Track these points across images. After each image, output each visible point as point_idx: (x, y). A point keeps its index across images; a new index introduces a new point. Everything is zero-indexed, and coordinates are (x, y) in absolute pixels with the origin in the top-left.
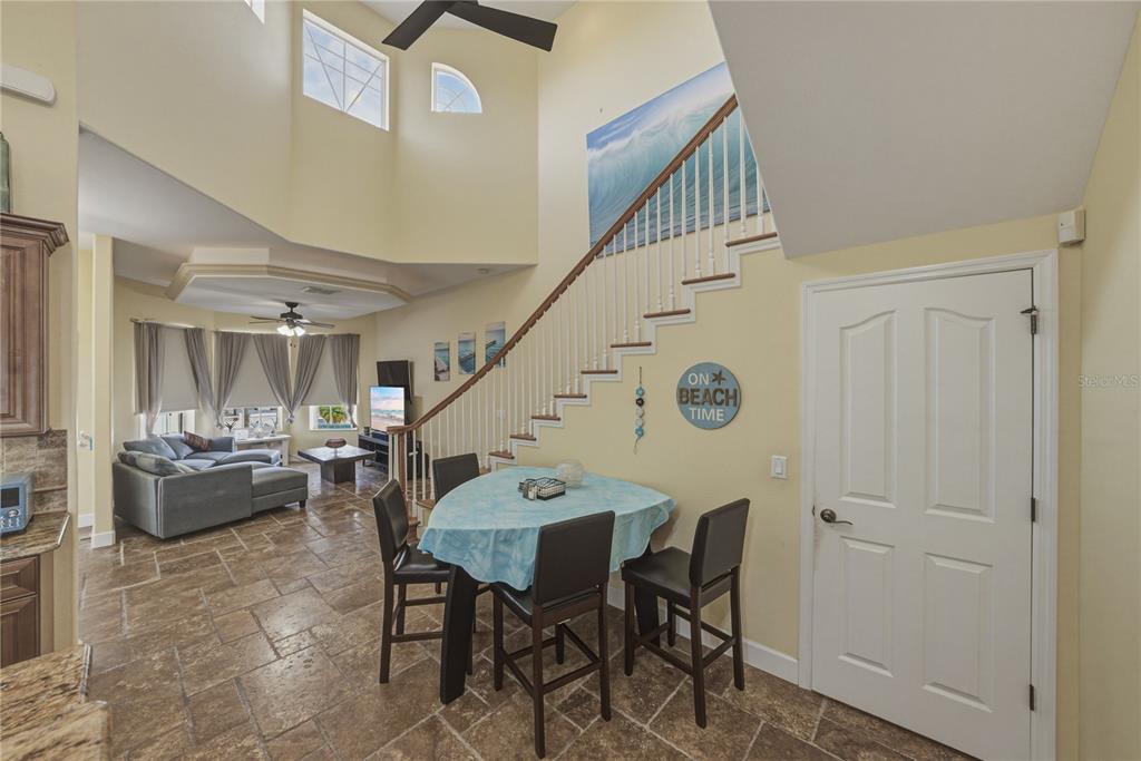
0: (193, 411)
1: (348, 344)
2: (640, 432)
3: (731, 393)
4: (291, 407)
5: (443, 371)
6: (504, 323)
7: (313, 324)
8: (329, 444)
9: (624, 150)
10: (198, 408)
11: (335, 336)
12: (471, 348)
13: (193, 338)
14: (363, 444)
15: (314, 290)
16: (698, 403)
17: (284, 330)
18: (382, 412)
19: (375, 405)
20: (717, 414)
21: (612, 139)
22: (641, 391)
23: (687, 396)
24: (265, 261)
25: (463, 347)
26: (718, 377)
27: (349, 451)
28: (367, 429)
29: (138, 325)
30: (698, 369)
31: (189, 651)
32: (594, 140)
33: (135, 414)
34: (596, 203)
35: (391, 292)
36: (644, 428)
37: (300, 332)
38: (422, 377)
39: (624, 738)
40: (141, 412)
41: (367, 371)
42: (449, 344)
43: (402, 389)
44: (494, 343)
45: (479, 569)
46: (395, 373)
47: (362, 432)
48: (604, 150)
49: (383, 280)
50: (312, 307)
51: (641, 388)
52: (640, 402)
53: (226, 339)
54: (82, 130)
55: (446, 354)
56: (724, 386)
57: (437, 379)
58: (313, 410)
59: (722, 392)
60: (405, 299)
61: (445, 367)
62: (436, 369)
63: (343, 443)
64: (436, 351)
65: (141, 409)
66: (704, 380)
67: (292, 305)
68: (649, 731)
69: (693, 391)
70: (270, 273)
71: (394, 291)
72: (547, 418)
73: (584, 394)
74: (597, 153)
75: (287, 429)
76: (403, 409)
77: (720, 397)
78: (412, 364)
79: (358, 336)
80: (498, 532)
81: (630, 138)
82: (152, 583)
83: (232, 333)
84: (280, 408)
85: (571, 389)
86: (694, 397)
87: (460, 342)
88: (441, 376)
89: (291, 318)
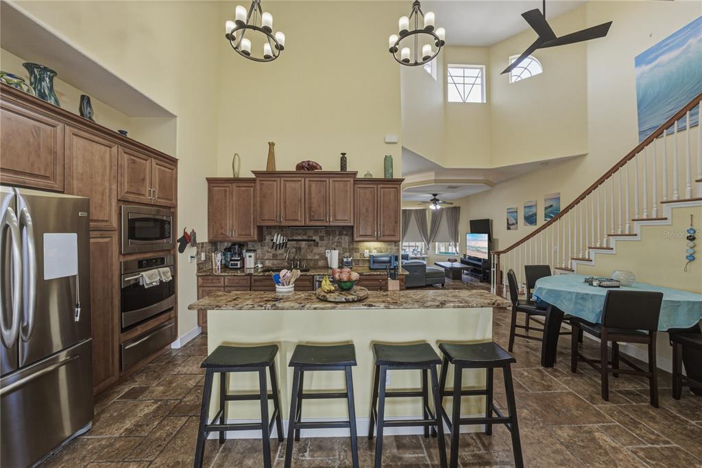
1: (454, 212)
2: (691, 258)
4: (428, 243)
5: (513, 224)
6: (559, 194)
7: (444, 202)
8: (449, 260)
11: (449, 208)
12: (533, 210)
14: (463, 262)
15: (450, 187)
17: (432, 207)
18: (473, 247)
22: (692, 231)
24: (433, 178)
25: (527, 210)
27: (457, 265)
28: (465, 255)
35: (485, 183)
36: (695, 255)
37: (439, 207)
38: (499, 228)
41: (464, 226)
42: (517, 209)
43: (487, 235)
44: (551, 206)
45: (567, 308)
46: (482, 226)
47: (462, 257)
49: (482, 178)
50: (445, 195)
51: (692, 229)
52: (691, 238)
53: (406, 212)
55: (515, 214)
57: (509, 228)
58: (437, 244)
60: (490, 186)
61: (514, 222)
62: (508, 223)
63: (456, 261)
64: (508, 213)
67: (435, 195)
70: (435, 182)
71: (488, 183)
72: (601, 248)
73: (635, 233)
75: (426, 253)
78: (492, 221)
79: (459, 207)
84: (423, 243)
85: (622, 231)
88: (511, 227)
89: (435, 201)
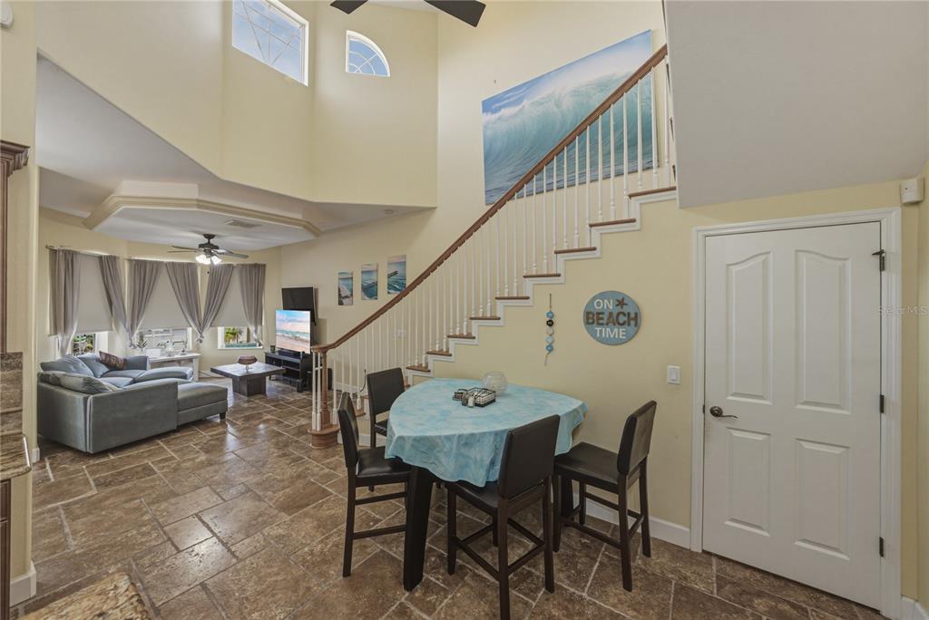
0: (106, 333)
1: (255, 273)
2: (550, 348)
3: (633, 316)
4: (201, 327)
5: (347, 297)
6: (405, 256)
7: (230, 253)
8: (241, 361)
9: (515, 115)
10: (111, 329)
11: (243, 265)
12: (373, 278)
13: (107, 265)
14: (269, 360)
15: (236, 223)
16: (602, 324)
17: (202, 259)
18: (287, 333)
19: (279, 326)
20: (619, 332)
21: (504, 106)
22: (551, 314)
23: (592, 318)
24: (196, 196)
25: (366, 277)
26: (621, 303)
27: (258, 368)
28: (273, 347)
29: (54, 252)
30: (603, 295)
31: (146, 561)
32: (489, 106)
33: (50, 335)
34: (493, 158)
35: (305, 227)
36: (554, 345)
37: (217, 261)
38: (326, 301)
39: (570, 606)
40: (56, 333)
41: (272, 297)
42: (352, 274)
43: (308, 313)
44: (396, 273)
45: (446, 470)
46: (300, 299)
47: (268, 350)
48: (497, 115)
49: (299, 216)
50: (230, 239)
51: (551, 312)
52: (550, 323)
53: (139, 266)
54: (40, 57)
55: (350, 282)
56: (626, 309)
57: (341, 303)
58: (221, 331)
59: (624, 315)
60: (314, 233)
61: (348, 293)
62: (340, 295)
63: (254, 360)
64: (340, 279)
65: (55, 330)
66: (610, 305)
67: (209, 237)
68: (588, 598)
69: (598, 314)
70: (199, 206)
71: (309, 227)
72: (461, 337)
73: (498, 316)
74: (492, 117)
75: (197, 349)
76: (309, 331)
77: (622, 319)
78: (316, 290)
79: (264, 265)
80: (460, 436)
81: (520, 107)
82: (90, 497)
83: (145, 262)
84: (190, 330)
85: (483, 312)
86: (599, 319)
87: (363, 272)
88: (344, 301)
89: (209, 248)
